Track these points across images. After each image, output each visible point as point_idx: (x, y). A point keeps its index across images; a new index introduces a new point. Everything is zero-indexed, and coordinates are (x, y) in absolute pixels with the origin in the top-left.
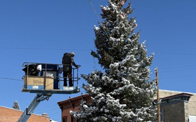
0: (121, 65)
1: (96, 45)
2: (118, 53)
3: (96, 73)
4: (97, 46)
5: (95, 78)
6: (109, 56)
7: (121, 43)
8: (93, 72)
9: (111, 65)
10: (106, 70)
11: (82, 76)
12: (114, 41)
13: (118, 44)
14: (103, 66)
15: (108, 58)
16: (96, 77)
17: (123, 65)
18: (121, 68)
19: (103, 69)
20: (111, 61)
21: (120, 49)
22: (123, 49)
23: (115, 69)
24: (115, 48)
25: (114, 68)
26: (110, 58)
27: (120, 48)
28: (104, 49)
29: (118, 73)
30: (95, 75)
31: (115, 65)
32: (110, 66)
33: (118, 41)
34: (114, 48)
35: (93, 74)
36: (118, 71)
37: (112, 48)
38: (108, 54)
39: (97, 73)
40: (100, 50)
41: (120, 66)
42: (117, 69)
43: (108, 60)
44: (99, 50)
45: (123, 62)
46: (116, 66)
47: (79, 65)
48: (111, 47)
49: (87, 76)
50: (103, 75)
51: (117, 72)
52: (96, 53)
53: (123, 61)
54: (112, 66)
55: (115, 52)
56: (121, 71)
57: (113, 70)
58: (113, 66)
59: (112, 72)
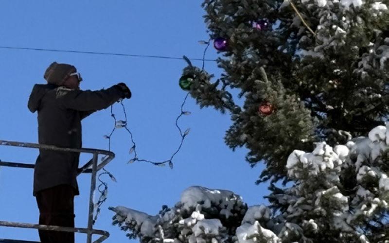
0: (360, 159)
1: (211, 28)
2: (349, 83)
3: (208, 205)
4: (219, 37)
5: (190, 233)
6: (293, 100)
7: (366, 22)
8: (188, 199)
9: (298, 157)
10: (272, 188)
11: (119, 217)
12: (325, 9)
13: (352, 30)
14: (259, 159)
15: (280, 114)
16: (197, 231)
17: (375, 164)
18: (359, 178)
19: (258, 182)
20: (298, 131)
21: (365, 62)
22: (378, 60)
23: (320, 182)
24: (330, 53)
25: (317, 178)
26: (295, 110)
27: (364, 50)
28: (263, 55)
29: (340, 210)
30: (197, 215)
31: (320, 161)
32: (291, 162)
33: (352, 6)
34: (322, 50)
35: (186, 207)
36: (339, 196)
37: (316, 53)
38: (282, 91)
39: (213, 204)
40: (239, 59)
41: (357, 164)
42: (335, 183)
43: (279, 128)
44: (231, 60)
45: (372, 146)
46: (324, 167)
47: (103, 152)
48: (310, 43)
49: (150, 217)
50: (247, 217)
51: (330, 205)
52: (212, 81)
53: (372, 135)
54: (300, 164)
55: (335, 77)
56: (362, 200)
57: (307, 186)
58: (310, 167)
59: (299, 201)
